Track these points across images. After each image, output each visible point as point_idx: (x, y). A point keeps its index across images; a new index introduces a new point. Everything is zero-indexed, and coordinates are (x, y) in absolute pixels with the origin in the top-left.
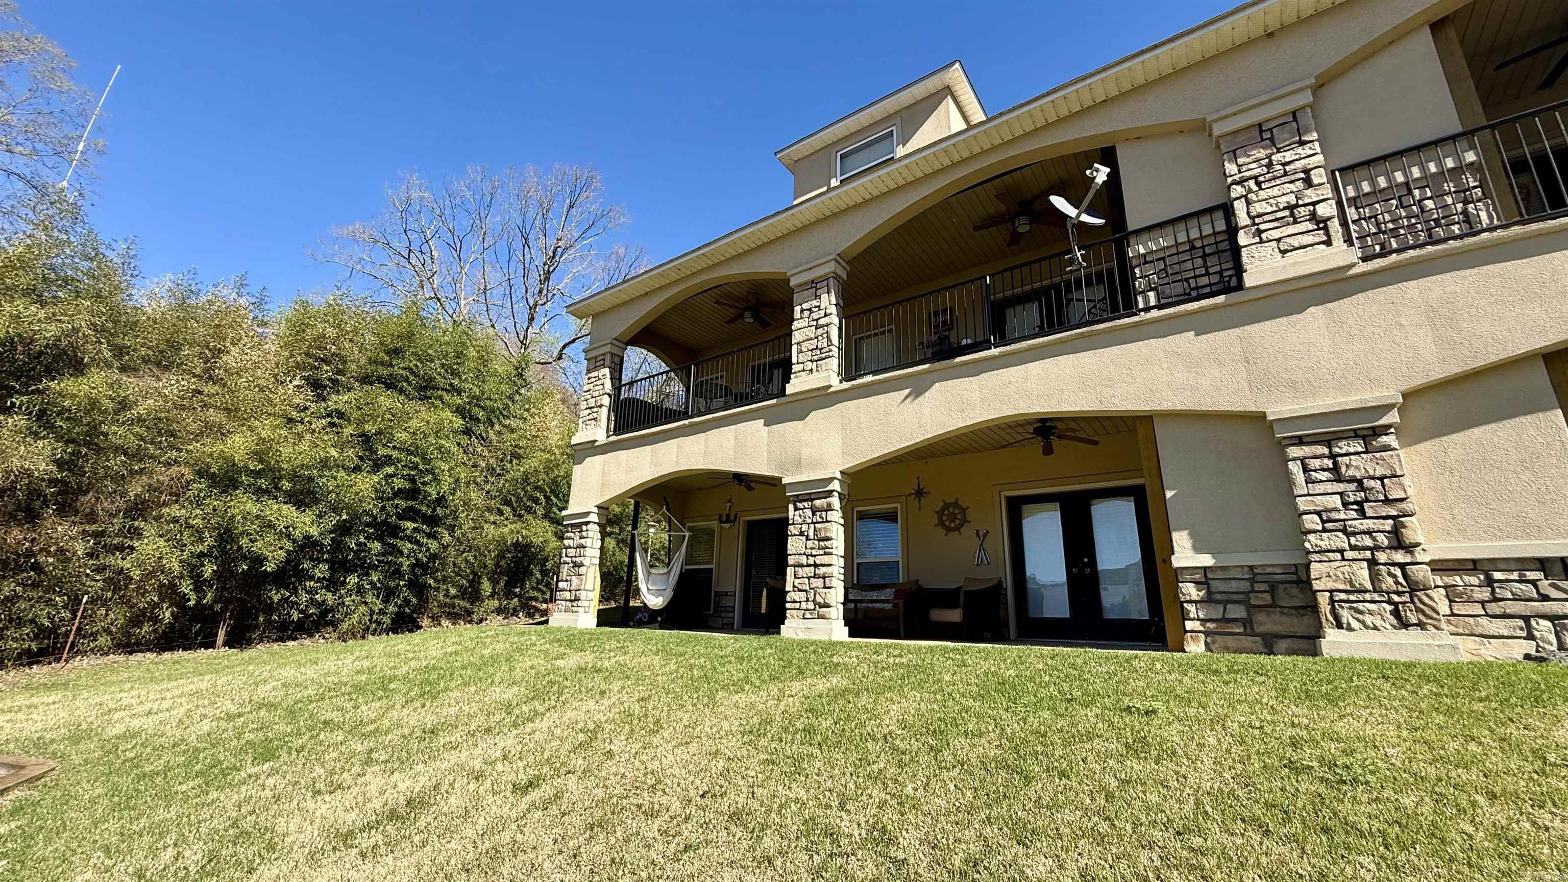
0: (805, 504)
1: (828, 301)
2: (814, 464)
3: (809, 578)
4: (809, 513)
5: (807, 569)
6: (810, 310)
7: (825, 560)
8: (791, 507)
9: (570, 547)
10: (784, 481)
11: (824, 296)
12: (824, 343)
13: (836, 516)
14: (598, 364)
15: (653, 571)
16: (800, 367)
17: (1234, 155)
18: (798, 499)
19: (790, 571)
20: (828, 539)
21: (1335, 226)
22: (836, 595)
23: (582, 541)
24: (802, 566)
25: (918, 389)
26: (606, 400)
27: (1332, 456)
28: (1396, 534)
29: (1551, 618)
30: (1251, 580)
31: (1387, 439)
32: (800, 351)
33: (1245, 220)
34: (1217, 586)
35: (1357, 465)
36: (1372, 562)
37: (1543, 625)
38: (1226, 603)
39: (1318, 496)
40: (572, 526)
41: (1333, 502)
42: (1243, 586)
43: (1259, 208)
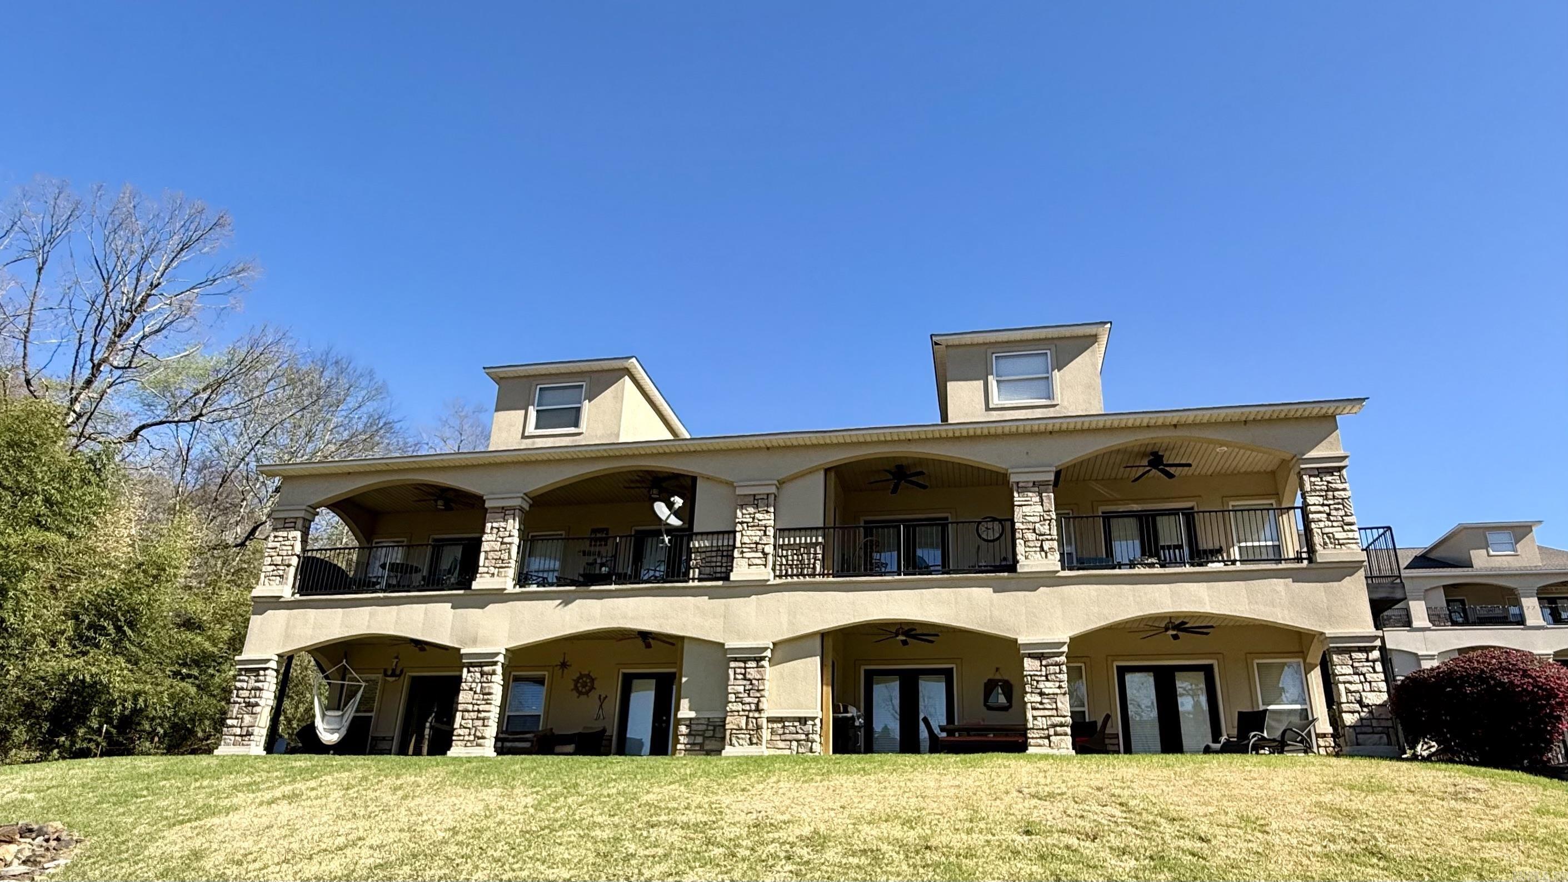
0: (477, 669)
1: (513, 526)
2: (485, 642)
3: (472, 720)
4: (478, 675)
5: (472, 714)
6: (498, 529)
7: (487, 707)
8: (465, 670)
9: (242, 689)
10: (462, 651)
11: (511, 521)
12: (505, 556)
13: (498, 678)
14: (287, 525)
15: (329, 713)
16: (486, 570)
17: (742, 507)
18: (471, 665)
19: (459, 715)
20: (490, 694)
21: (770, 558)
22: (491, 731)
23: (259, 685)
24: (468, 711)
25: (567, 600)
26: (294, 561)
27: (745, 668)
28: (757, 704)
29: (798, 741)
30: (708, 725)
31: (765, 663)
32: (486, 558)
33: (738, 544)
34: (694, 727)
35: (752, 673)
36: (748, 717)
37: (794, 744)
38: (695, 735)
39: (736, 686)
40: (247, 670)
41: (741, 689)
42: (704, 727)
43: (746, 540)
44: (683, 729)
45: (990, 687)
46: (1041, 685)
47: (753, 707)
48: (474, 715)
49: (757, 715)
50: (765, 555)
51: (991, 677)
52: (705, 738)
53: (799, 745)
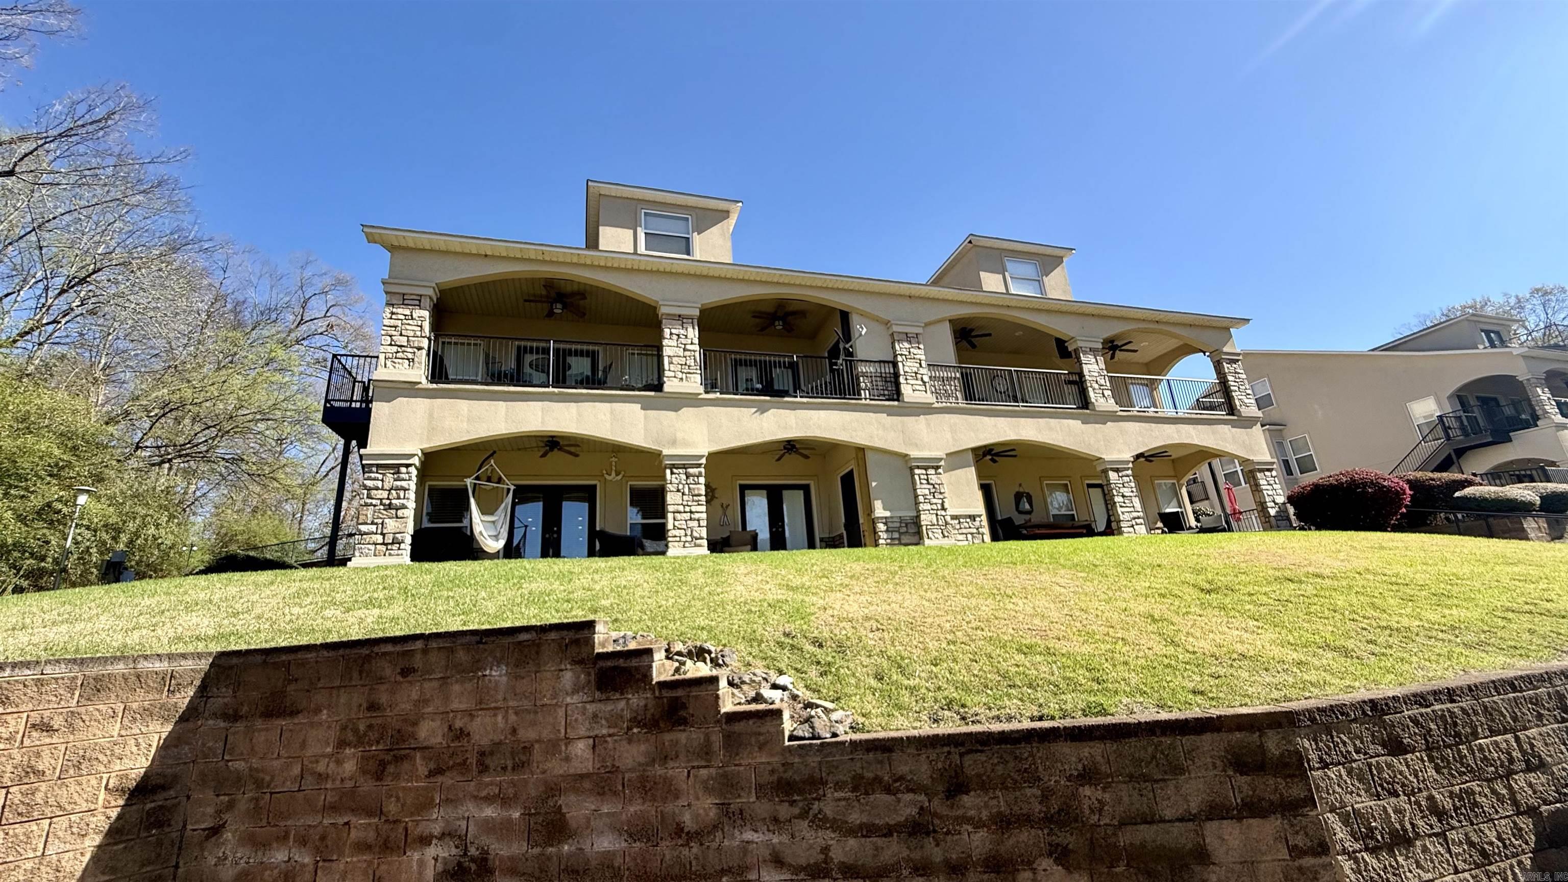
0: (681, 471)
1: (693, 334)
2: (686, 444)
3: (686, 521)
5: (684, 515)
6: (678, 335)
8: (668, 472)
10: (662, 453)
11: (689, 329)
13: (702, 481)
14: (406, 302)
15: (485, 516)
16: (672, 373)
17: (899, 342)
18: (673, 467)
19: (670, 516)
20: (699, 495)
21: (928, 386)
22: (703, 532)
24: (680, 512)
25: (762, 409)
26: (424, 343)
27: (927, 475)
28: (942, 505)
29: (972, 534)
30: (901, 522)
31: (940, 471)
32: (671, 363)
33: (902, 372)
34: (890, 525)
35: (934, 479)
36: (937, 515)
37: (969, 536)
38: (892, 532)
39: (923, 490)
40: (378, 466)
41: (927, 492)
42: (898, 525)
43: (907, 369)
44: (881, 527)
45: (1018, 497)
46: (1122, 490)
47: (940, 507)
48: (687, 516)
49: (943, 513)
50: (924, 383)
51: (1017, 490)
52: (900, 534)
53: (973, 537)
